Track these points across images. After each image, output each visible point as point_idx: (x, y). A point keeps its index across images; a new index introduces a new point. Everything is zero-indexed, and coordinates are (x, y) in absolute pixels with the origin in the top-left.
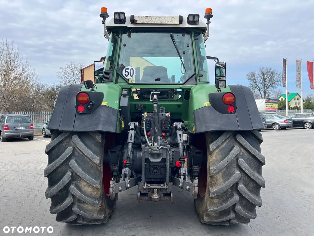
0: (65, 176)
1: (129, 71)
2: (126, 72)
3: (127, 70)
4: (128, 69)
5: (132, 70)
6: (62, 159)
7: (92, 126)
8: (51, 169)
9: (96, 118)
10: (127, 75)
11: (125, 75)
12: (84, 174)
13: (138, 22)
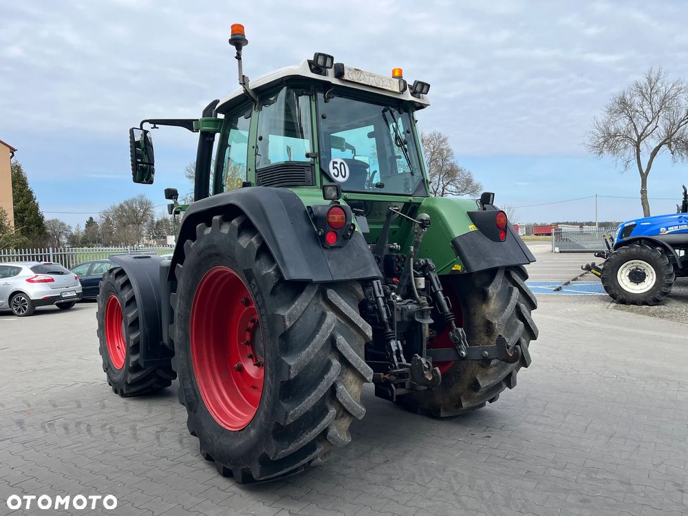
0: (332, 369)
1: (338, 166)
2: (334, 168)
3: (335, 165)
4: (336, 163)
5: (342, 165)
6: (324, 337)
7: (359, 269)
8: (307, 360)
9: (358, 255)
10: (336, 174)
11: (334, 174)
12: (358, 359)
13: (346, 77)
